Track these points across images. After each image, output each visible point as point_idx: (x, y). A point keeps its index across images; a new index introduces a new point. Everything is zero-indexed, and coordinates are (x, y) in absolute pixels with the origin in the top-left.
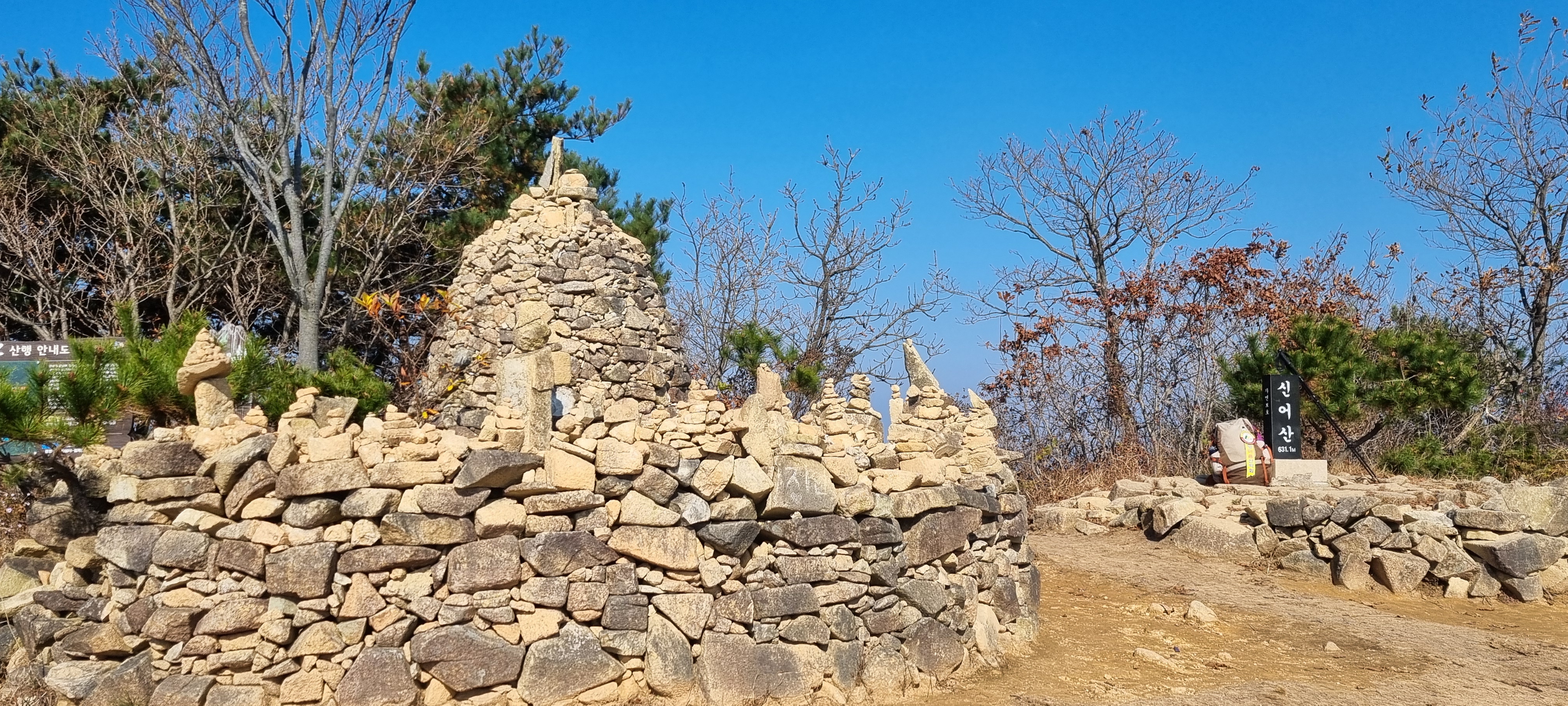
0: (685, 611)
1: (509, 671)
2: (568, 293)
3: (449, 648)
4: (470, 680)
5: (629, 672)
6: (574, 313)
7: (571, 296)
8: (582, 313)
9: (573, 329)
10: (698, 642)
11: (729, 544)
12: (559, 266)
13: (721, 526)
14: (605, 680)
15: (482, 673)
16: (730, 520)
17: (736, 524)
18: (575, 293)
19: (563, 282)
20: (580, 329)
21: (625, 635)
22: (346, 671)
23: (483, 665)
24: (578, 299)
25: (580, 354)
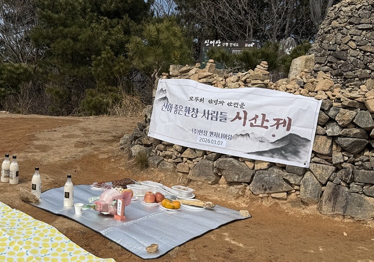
0: (320, 171)
1: (246, 178)
2: (360, 29)
3: (226, 165)
4: (233, 178)
5: (294, 191)
6: (360, 38)
7: (361, 31)
8: (364, 38)
9: (357, 45)
10: (325, 185)
11: (346, 147)
12: (360, 17)
13: (343, 139)
14: (281, 191)
15: (237, 177)
16: (349, 137)
17: (351, 139)
18: (363, 30)
19: (360, 24)
20: (361, 46)
21: (292, 175)
22: (195, 165)
23: (237, 174)
24: (364, 32)
25: (359, 57)
